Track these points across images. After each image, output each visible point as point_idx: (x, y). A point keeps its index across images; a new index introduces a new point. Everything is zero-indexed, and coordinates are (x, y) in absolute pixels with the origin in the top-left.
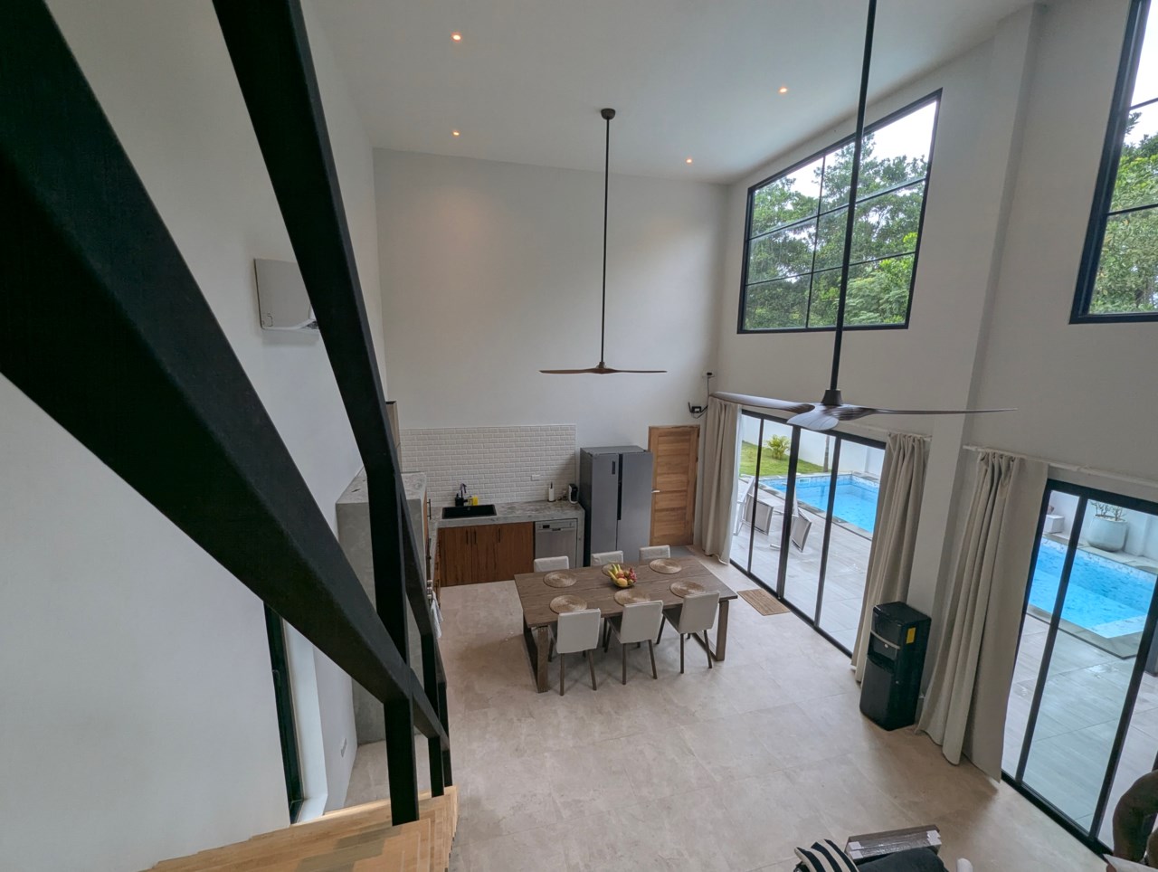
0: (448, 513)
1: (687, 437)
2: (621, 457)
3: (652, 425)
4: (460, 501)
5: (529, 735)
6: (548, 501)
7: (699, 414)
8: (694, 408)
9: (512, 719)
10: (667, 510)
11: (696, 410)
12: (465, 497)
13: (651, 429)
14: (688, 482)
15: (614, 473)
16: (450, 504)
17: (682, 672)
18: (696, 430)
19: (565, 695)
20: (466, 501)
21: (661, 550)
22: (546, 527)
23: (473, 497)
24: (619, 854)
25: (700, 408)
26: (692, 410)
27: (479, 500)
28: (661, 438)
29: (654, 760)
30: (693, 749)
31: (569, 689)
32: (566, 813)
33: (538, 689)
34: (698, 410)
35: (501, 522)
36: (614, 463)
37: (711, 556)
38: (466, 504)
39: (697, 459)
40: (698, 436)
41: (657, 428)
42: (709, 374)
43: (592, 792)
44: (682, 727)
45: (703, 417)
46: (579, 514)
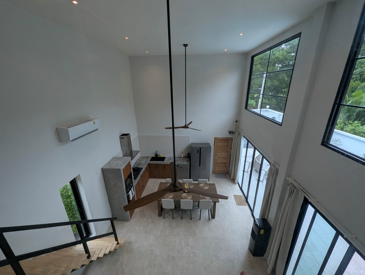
0: (153, 159)
1: (228, 141)
2: (200, 148)
3: (215, 137)
4: (156, 155)
5: (151, 228)
6: (181, 157)
7: (232, 134)
8: (230, 132)
9: (149, 223)
10: (220, 163)
11: (231, 133)
12: (158, 154)
13: (215, 138)
14: (228, 155)
15: (198, 153)
16: (154, 156)
17: (200, 219)
18: (232, 139)
19: (165, 219)
20: (158, 155)
21: (205, 180)
22: (178, 166)
23: (160, 154)
24: (155, 267)
25: (233, 132)
26: (230, 133)
27: (162, 155)
28: (218, 141)
29: (177, 244)
30: (189, 244)
31: (166, 217)
32: (148, 252)
33: (159, 215)
34: (232, 133)
35: (165, 163)
36: (198, 150)
37: (232, 180)
38: (158, 156)
39: (231, 148)
40: (232, 141)
41: (217, 138)
42: (236, 121)
43: (157, 249)
44: (190, 237)
45: (234, 135)
46: (188, 164)
